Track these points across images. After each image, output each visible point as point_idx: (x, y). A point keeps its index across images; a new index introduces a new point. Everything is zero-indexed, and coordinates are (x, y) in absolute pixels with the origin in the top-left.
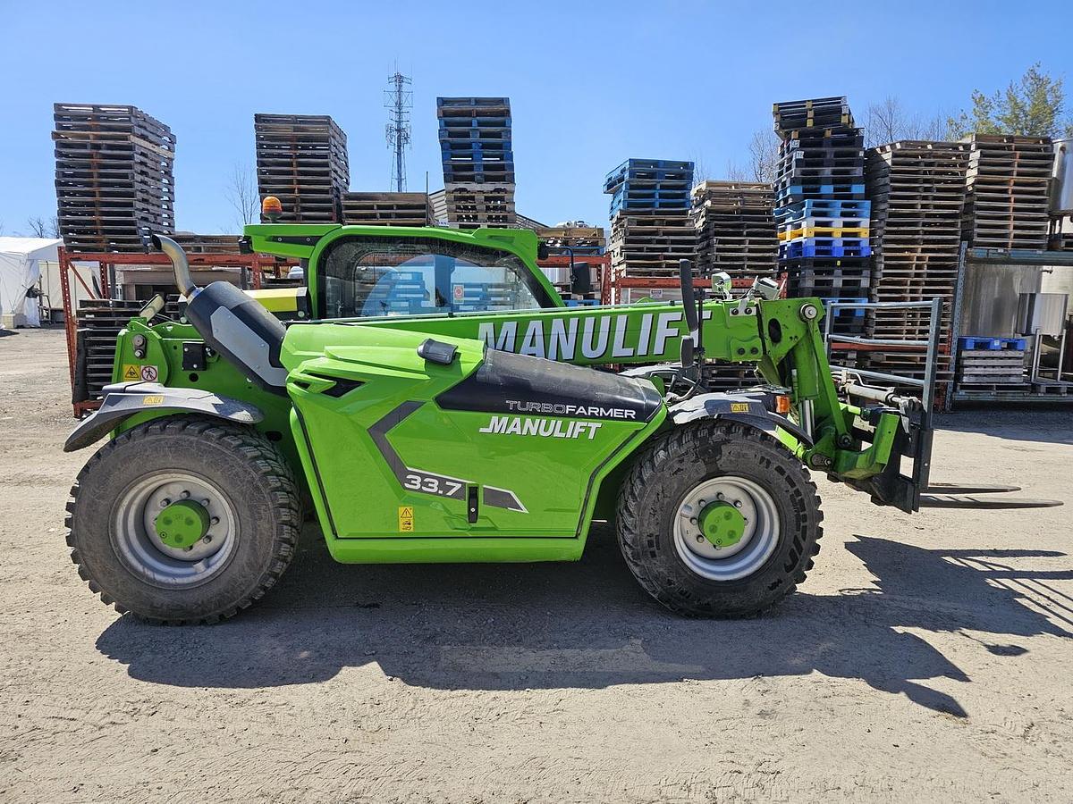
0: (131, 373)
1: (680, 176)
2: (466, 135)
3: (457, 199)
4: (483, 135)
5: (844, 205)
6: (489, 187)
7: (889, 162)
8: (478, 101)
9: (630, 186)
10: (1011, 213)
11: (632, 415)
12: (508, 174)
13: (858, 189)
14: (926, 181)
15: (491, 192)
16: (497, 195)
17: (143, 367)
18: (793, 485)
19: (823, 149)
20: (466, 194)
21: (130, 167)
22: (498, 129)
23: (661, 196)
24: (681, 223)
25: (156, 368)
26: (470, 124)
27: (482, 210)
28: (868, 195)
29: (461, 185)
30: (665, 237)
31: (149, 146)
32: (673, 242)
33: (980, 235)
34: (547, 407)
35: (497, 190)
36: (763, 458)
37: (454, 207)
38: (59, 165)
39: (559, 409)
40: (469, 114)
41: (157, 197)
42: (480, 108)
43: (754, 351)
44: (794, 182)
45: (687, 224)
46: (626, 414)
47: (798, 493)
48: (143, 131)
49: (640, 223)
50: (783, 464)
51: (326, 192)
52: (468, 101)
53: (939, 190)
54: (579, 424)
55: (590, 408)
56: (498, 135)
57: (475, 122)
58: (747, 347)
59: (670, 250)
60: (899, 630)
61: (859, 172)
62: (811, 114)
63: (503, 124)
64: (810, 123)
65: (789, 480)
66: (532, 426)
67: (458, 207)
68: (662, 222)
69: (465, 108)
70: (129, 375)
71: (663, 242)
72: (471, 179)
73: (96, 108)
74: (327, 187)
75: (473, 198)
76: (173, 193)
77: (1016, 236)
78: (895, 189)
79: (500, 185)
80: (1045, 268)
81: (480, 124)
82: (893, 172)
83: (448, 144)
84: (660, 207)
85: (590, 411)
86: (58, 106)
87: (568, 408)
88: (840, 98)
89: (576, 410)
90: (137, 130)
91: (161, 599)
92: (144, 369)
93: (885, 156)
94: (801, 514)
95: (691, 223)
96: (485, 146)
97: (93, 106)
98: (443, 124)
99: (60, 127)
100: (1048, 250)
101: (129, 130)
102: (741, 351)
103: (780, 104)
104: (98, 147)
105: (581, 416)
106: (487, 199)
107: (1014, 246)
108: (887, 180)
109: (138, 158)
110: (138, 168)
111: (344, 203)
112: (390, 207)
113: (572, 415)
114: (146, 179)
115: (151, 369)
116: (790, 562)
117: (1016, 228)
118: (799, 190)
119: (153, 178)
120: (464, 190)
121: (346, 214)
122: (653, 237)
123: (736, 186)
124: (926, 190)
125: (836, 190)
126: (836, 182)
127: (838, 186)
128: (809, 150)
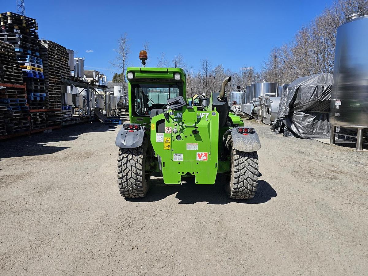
5: (37, 59)
7: (47, 48)
10: (65, 69)
13: (38, 54)
19: (28, 37)
28: (41, 56)
44: (20, 46)
61: (37, 48)
62: (24, 22)
64: (24, 25)
77: (67, 76)
78: (49, 57)
93: (44, 44)
103: (12, 13)
107: (67, 79)
108: (46, 53)
117: (67, 74)
125: (32, 53)
126: (32, 50)
127: (33, 52)
128: (24, 35)
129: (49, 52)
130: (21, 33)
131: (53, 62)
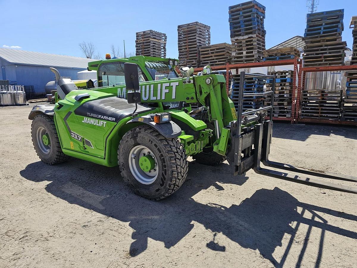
2: (238, 18)
4: (244, 17)
6: (246, 37)
8: (243, 4)
11: (114, 120)
12: (253, 31)
15: (248, 39)
16: (250, 39)
18: (160, 152)
20: (238, 41)
21: (149, 48)
23: (324, 28)
24: (335, 40)
26: (239, 14)
27: (244, 46)
29: (236, 38)
30: (326, 47)
31: (157, 41)
32: (330, 49)
34: (95, 115)
36: (150, 140)
38: (137, 49)
39: (98, 116)
40: (239, 10)
41: (159, 55)
42: (244, 7)
43: (192, 98)
45: (338, 40)
46: (113, 119)
47: (162, 155)
48: (154, 37)
49: (312, 42)
50: (157, 143)
51: (195, 47)
52: (239, 5)
54: (102, 122)
55: (105, 116)
57: (241, 13)
58: (190, 97)
59: (328, 53)
65: (158, 149)
66: (92, 121)
68: (324, 41)
69: (238, 8)
71: (325, 49)
72: (240, 35)
73: (144, 32)
74: (196, 46)
75: (241, 42)
76: (166, 53)
79: (250, 36)
81: (244, 13)
83: (232, 23)
84: (323, 34)
85: (104, 118)
86: (137, 33)
87: (100, 116)
89: (101, 117)
90: (152, 37)
94: (164, 164)
95: (340, 39)
96: (245, 21)
97: (143, 32)
98: (230, 16)
99: (137, 39)
101: (150, 37)
102: (188, 99)
104: (143, 43)
105: (102, 119)
106: (247, 42)
109: (152, 45)
110: (152, 48)
111: (201, 50)
112: (214, 50)
113: (100, 119)
114: (155, 50)
116: (161, 183)
119: (157, 50)
121: (201, 54)
122: (319, 48)
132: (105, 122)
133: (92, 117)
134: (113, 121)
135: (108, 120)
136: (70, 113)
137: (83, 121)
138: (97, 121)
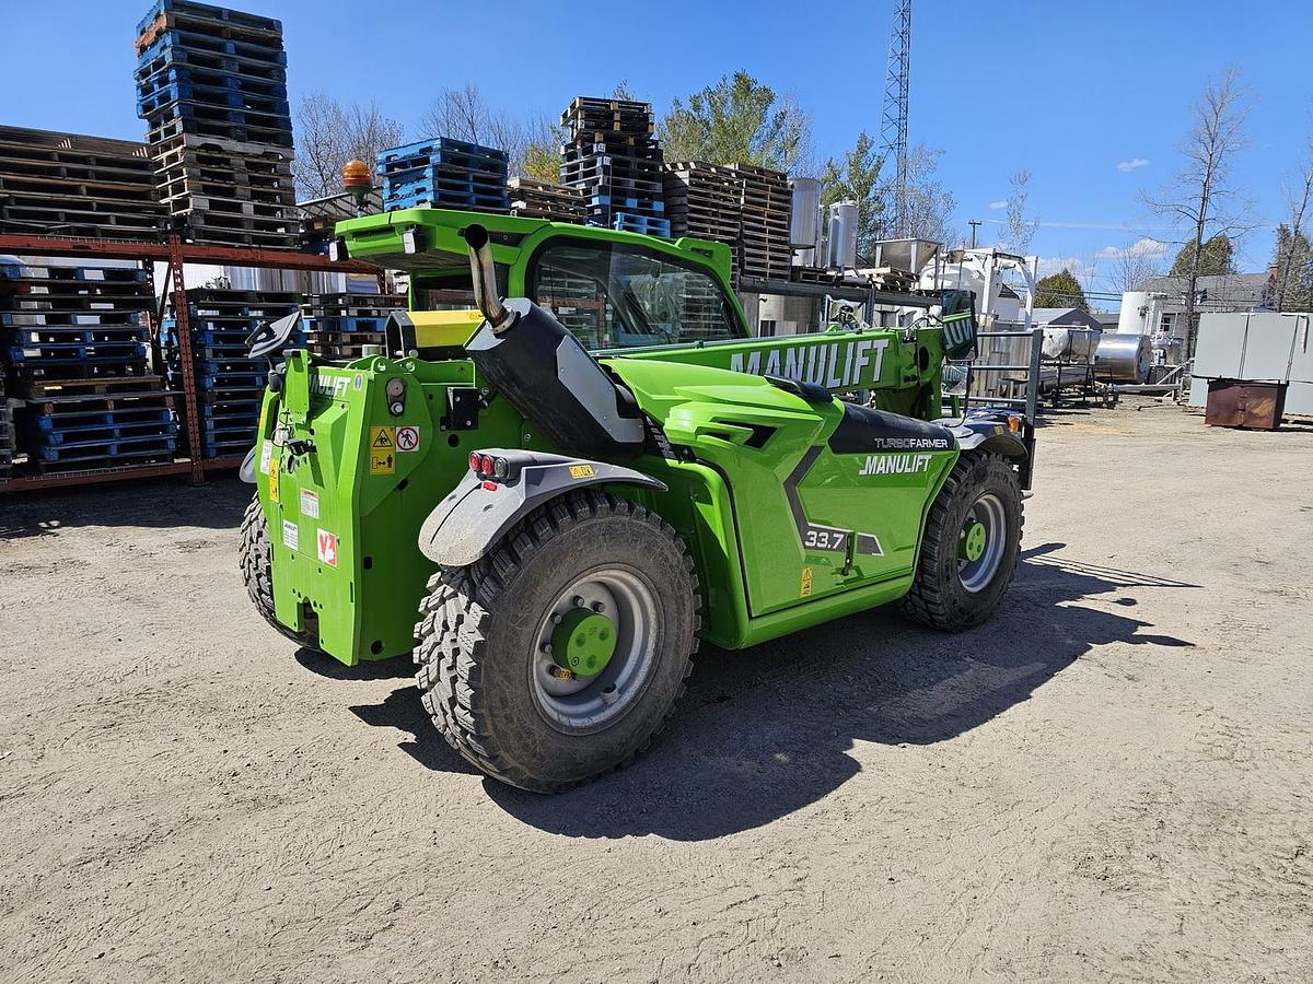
0: (381, 439)
1: (492, 168)
2: (217, 64)
3: (201, 160)
4: (244, 69)
5: (650, 223)
6: (254, 148)
7: (687, 182)
8: (235, 16)
9: (440, 172)
10: (767, 244)
11: (946, 445)
12: (283, 134)
13: (659, 206)
14: (714, 205)
15: (258, 156)
16: (266, 161)
17: (398, 429)
19: (628, 158)
20: (216, 155)
22: (267, 64)
25: (417, 429)
26: (220, 48)
27: (241, 182)
28: (667, 214)
29: (212, 141)
33: (749, 264)
34: (898, 443)
35: (266, 155)
37: (197, 171)
40: (221, 33)
42: (238, 28)
43: (914, 378)
44: (603, 191)
46: (942, 444)
53: (724, 216)
54: (919, 457)
55: (924, 440)
56: (264, 72)
57: (230, 46)
58: (910, 374)
60: (1065, 604)
61: (658, 187)
62: (617, 117)
63: (271, 58)
64: (617, 127)
66: (891, 463)
67: (204, 173)
69: (213, 21)
70: (379, 443)
72: (227, 133)
75: (227, 162)
77: (772, 267)
78: (693, 211)
79: (271, 148)
80: (762, 296)
81: (239, 51)
82: (692, 192)
83: (188, 73)
85: (924, 444)
87: (912, 442)
88: (646, 105)
89: (916, 442)
91: (584, 750)
92: (400, 432)
93: (680, 174)
96: (246, 86)
98: (178, 40)
100: (792, 281)
102: (907, 379)
103: (585, 99)
105: (919, 449)
106: (253, 166)
107: (772, 275)
108: (685, 200)
113: (914, 449)
115: (410, 432)
117: (771, 258)
118: (607, 200)
120: (217, 148)
123: (544, 187)
124: (715, 214)
125: (639, 204)
126: (639, 196)
127: (641, 200)
128: (615, 156)
129: (694, 197)
130: (609, 151)
131: (707, 226)
132: (928, 457)
133: (893, 450)
134: (944, 449)
135: (933, 449)
136: (814, 452)
137: (861, 472)
138: (906, 457)
